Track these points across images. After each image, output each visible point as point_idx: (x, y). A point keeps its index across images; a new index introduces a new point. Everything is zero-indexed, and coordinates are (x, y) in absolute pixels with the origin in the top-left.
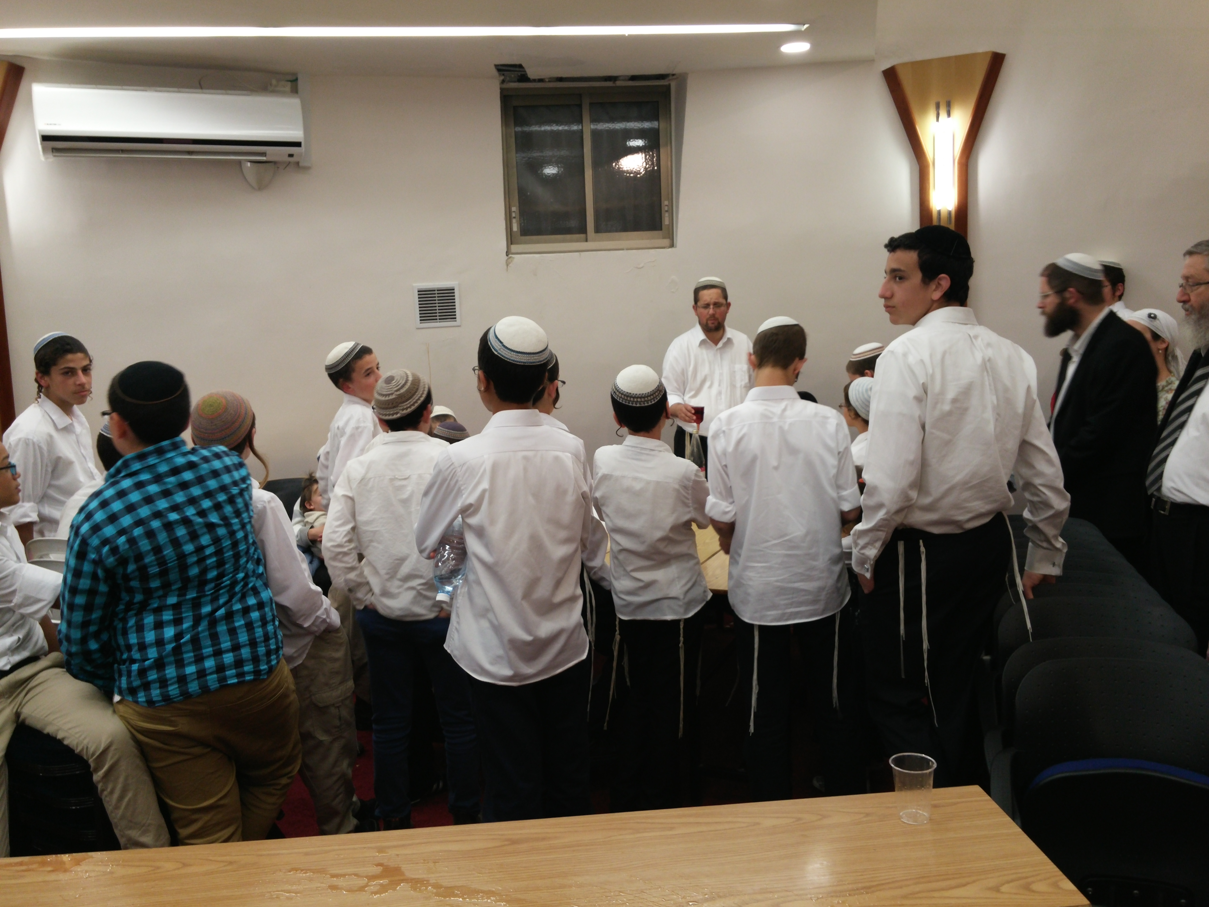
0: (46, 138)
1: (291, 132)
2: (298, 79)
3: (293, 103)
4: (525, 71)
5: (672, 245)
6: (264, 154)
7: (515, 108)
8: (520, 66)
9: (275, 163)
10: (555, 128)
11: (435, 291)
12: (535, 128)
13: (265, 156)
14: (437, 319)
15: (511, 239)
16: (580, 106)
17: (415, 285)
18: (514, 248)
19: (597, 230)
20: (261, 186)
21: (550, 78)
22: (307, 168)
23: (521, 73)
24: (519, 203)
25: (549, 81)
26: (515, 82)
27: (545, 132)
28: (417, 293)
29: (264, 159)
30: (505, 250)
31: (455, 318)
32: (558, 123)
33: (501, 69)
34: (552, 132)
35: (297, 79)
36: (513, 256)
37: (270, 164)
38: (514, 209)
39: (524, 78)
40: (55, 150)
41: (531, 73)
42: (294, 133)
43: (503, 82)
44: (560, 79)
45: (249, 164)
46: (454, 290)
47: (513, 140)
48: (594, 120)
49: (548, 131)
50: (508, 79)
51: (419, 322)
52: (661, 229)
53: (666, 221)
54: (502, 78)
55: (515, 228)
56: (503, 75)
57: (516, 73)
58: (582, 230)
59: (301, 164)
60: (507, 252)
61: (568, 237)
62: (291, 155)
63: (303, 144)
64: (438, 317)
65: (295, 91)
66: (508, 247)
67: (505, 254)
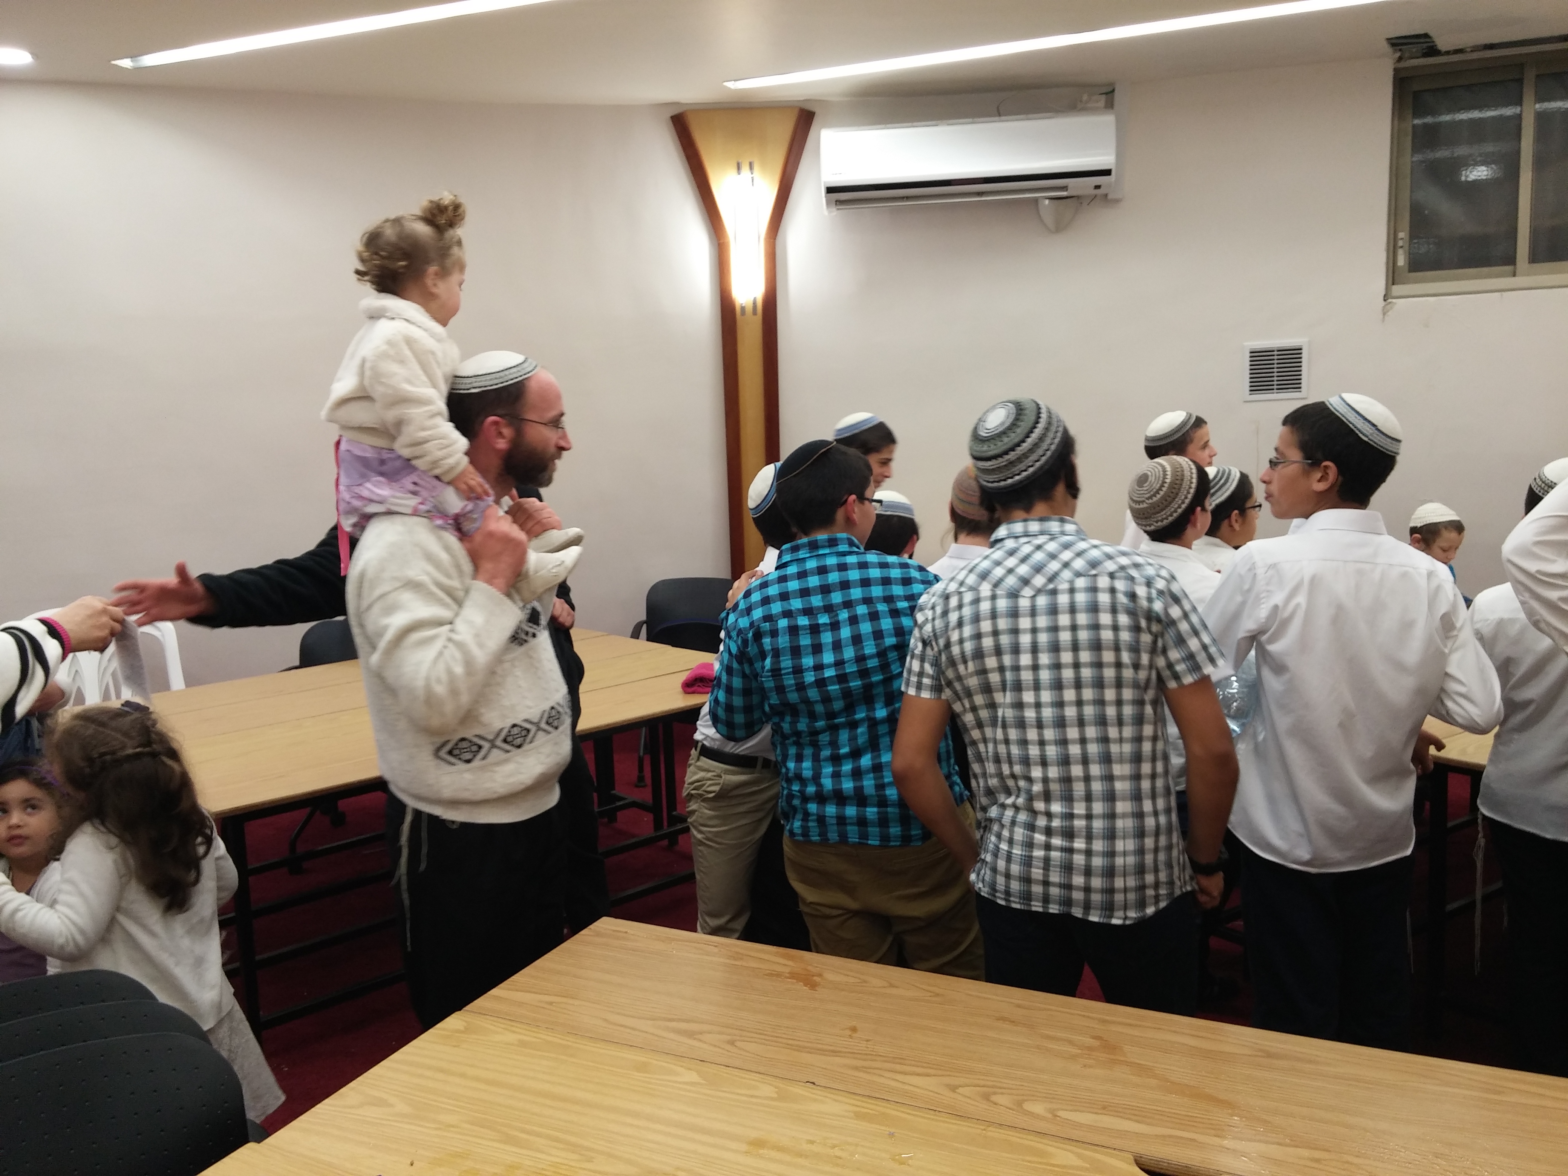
0: (830, 190)
1: (1101, 158)
2: (1116, 91)
3: (1107, 120)
4: (1433, 42)
6: (1064, 188)
7: (1416, 95)
8: (1426, 36)
9: (1078, 197)
10: (1476, 114)
11: (1273, 351)
12: (1447, 118)
13: (1067, 190)
14: (1273, 389)
15: (1393, 277)
16: (1520, 81)
17: (1246, 344)
18: (1396, 289)
19: (1534, 258)
20: (1059, 227)
21: (1473, 47)
22: (1117, 201)
23: (1426, 45)
24: (1411, 227)
25: (1472, 51)
26: (1418, 58)
27: (1461, 121)
28: (1248, 355)
29: (1064, 194)
30: (1383, 293)
31: (1300, 388)
32: (1480, 107)
33: (1396, 43)
34: (1472, 121)
35: (1113, 91)
36: (1394, 300)
37: (1072, 199)
38: (1401, 235)
39: (1433, 51)
40: (839, 202)
41: (1443, 43)
42: (1103, 159)
43: (1400, 59)
44: (1491, 47)
45: (1047, 202)
46: (1301, 349)
47: (1410, 138)
48: (1540, 99)
49: (1466, 121)
50: (1407, 55)
51: (1248, 392)
54: (1398, 55)
55: (1401, 261)
56: (1400, 50)
57: (1419, 45)
58: (1510, 260)
59: (1110, 197)
60: (1385, 296)
61: (1485, 270)
62: (1098, 187)
63: (1113, 173)
64: (1275, 387)
65: (1110, 105)
66: (1387, 289)
67: (1382, 298)
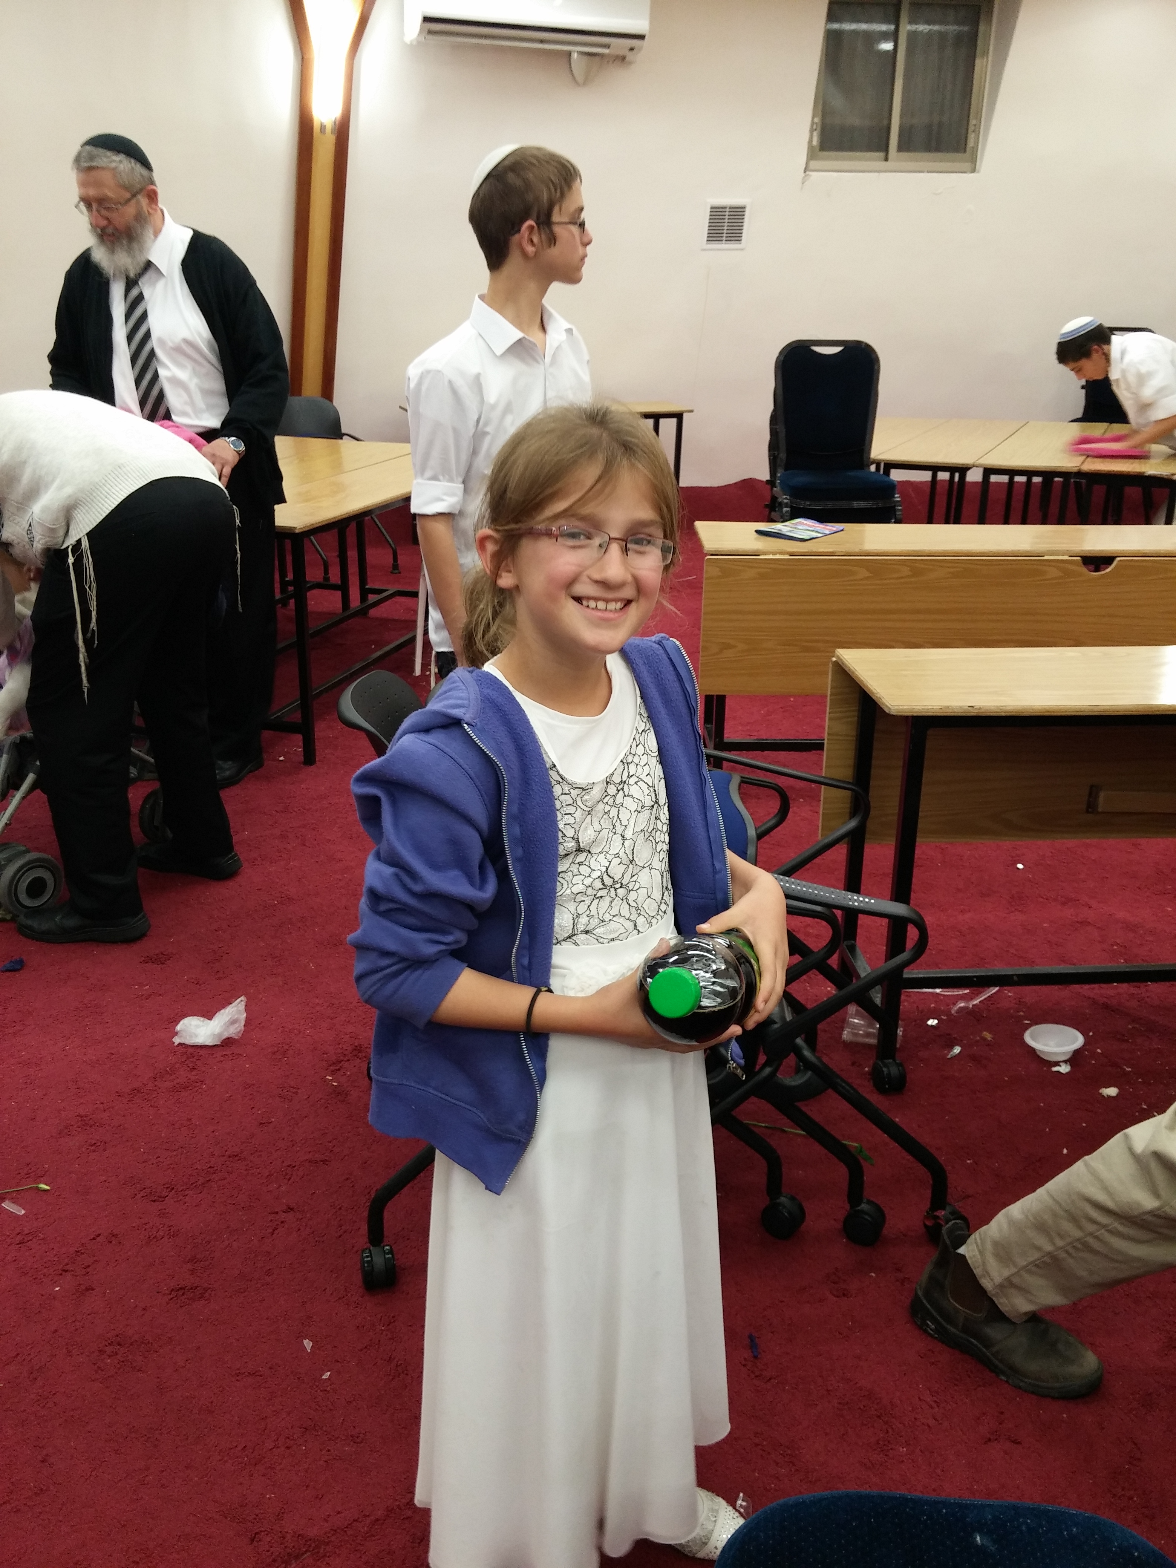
5: (973, 171)
11: (727, 208)
14: (723, 240)
15: (812, 155)
16: (899, 6)
17: (708, 200)
18: (813, 164)
19: (900, 149)
20: (586, 82)
24: (822, 115)
28: (709, 210)
30: (805, 166)
31: (741, 240)
36: (811, 173)
38: (817, 121)
42: (640, 24)
46: (744, 209)
51: (706, 241)
52: (965, 151)
53: (971, 143)
55: (816, 142)
58: (885, 148)
60: (805, 169)
61: (868, 154)
62: (631, 49)
63: (646, 38)
64: (725, 238)
66: (807, 164)
67: (803, 171)
